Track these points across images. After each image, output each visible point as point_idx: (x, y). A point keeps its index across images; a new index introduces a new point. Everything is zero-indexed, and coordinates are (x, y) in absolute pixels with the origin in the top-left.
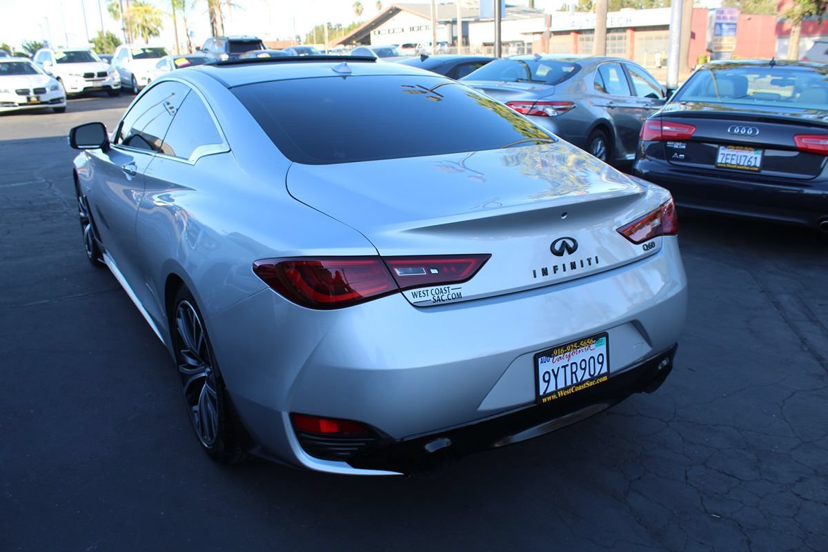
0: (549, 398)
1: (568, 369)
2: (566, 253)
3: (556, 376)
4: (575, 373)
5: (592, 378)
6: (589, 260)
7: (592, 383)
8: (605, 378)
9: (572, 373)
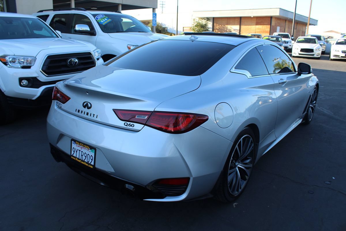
0: (73, 158)
1: (80, 152)
2: (86, 108)
3: (77, 152)
4: (83, 155)
5: (87, 163)
6: (94, 115)
7: (87, 165)
8: (92, 167)
9: (82, 155)
